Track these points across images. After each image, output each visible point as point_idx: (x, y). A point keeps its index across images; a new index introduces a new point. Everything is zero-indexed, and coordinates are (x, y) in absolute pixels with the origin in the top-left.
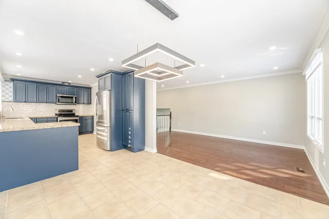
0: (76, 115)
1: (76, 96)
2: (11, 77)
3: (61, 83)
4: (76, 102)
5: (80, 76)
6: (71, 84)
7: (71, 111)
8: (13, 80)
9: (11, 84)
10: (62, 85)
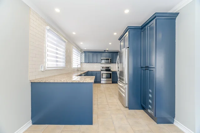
0: (111, 70)
1: (111, 58)
2: (84, 51)
3: (103, 51)
4: (110, 62)
5: (110, 44)
6: (109, 51)
7: (109, 68)
8: (85, 52)
9: (84, 54)
10: (104, 52)
